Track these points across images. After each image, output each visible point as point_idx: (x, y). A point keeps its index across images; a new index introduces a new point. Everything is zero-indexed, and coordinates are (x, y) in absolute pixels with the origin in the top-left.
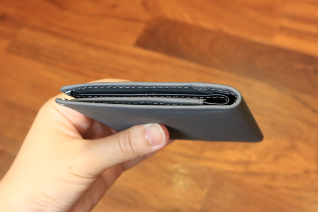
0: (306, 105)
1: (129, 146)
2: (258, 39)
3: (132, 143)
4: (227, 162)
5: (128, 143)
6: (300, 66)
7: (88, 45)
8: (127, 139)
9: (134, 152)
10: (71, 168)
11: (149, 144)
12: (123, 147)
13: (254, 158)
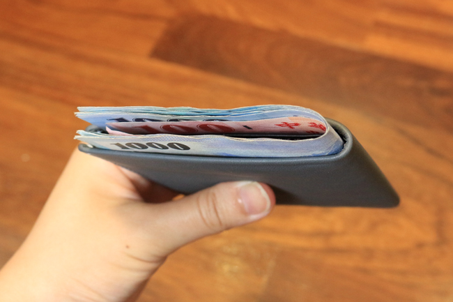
0: (417, 142)
1: (214, 215)
2: (342, 41)
3: (219, 211)
4: (298, 234)
5: (212, 210)
6: (408, 82)
7: (78, 57)
8: (211, 204)
9: (220, 223)
10: (127, 247)
11: (245, 212)
12: (205, 216)
13: (339, 226)
